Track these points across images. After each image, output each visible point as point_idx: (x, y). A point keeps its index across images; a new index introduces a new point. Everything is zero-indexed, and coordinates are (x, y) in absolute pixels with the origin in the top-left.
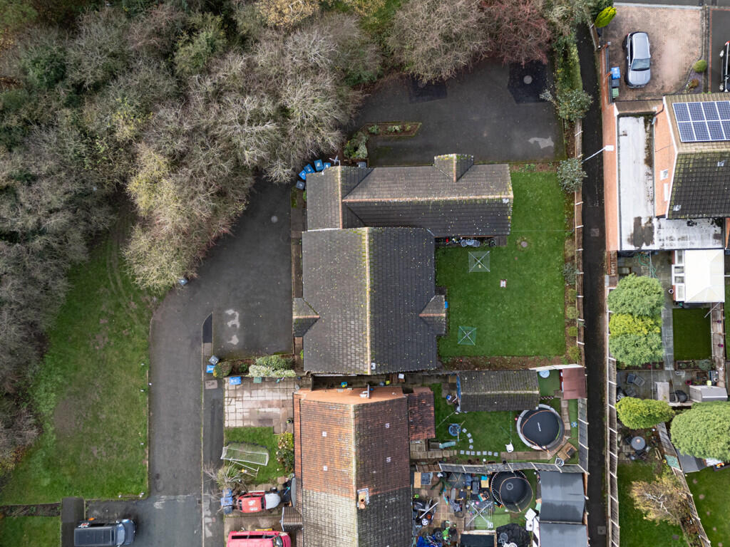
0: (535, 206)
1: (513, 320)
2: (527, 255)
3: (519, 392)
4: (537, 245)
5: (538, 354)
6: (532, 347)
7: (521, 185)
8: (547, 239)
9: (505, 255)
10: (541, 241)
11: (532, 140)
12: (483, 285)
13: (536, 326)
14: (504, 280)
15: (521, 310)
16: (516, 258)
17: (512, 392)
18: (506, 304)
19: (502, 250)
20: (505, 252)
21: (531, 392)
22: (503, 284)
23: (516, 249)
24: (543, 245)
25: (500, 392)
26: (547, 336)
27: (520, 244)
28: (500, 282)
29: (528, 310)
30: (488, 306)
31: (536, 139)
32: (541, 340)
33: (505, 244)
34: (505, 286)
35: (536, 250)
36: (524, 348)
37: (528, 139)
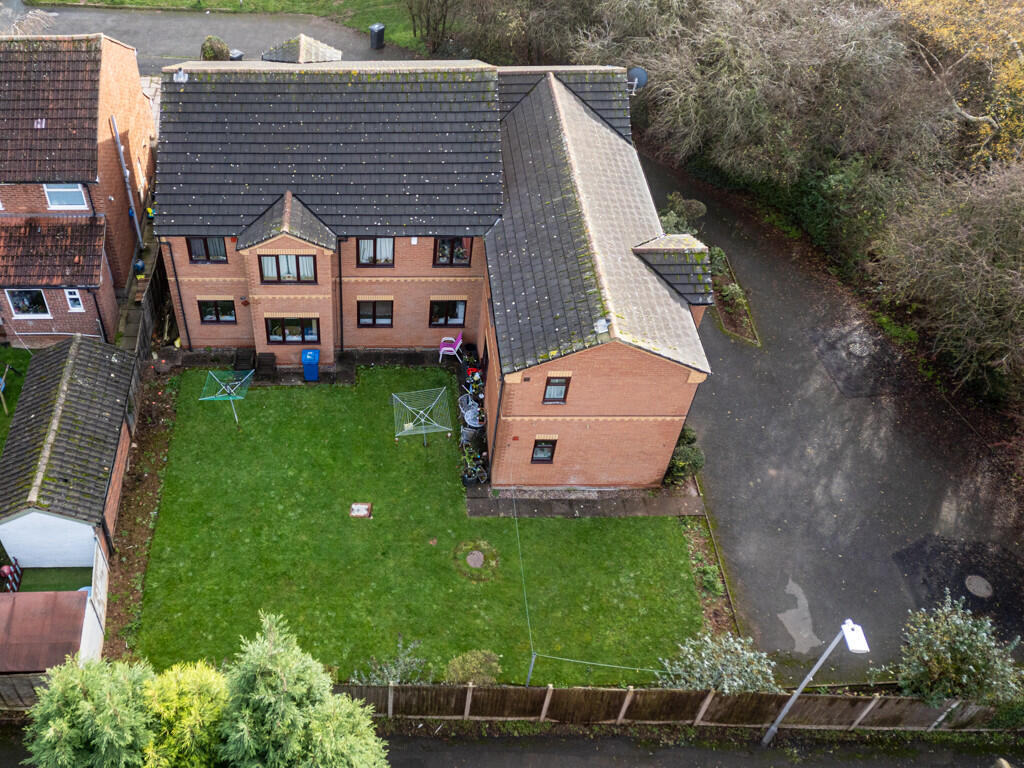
0: (594, 593)
1: (257, 533)
2: (441, 571)
3: (46, 453)
4: (473, 597)
5: (147, 598)
6: (170, 584)
7: (652, 556)
8: (498, 628)
9: (442, 512)
10: (487, 608)
11: (793, 588)
12: (357, 462)
13: (229, 592)
14: (370, 511)
15: (284, 551)
16: (433, 543)
17: (51, 438)
18: (302, 515)
19: (454, 504)
20: (451, 512)
21: (38, 481)
22: (360, 510)
23: (459, 540)
24: (477, 616)
25: (58, 411)
26: (198, 624)
27: (477, 548)
28: (363, 501)
29: (281, 568)
30: (301, 471)
31: (803, 601)
32: (186, 608)
33: (473, 513)
34: (354, 514)
35: (459, 596)
36: (169, 561)
37: (796, 580)
